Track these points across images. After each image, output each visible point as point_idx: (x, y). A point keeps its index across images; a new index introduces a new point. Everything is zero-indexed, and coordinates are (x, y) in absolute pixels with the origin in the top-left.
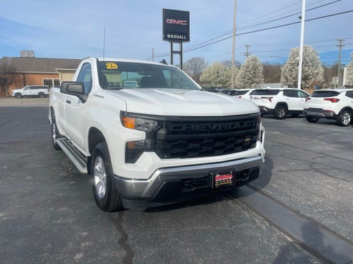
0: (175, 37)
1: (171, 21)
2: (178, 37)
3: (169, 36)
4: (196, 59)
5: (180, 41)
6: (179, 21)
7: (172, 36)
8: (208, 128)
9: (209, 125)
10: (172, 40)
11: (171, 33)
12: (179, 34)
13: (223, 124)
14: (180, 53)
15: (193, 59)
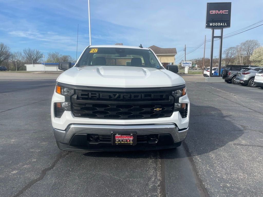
0: (216, 24)
1: (214, 12)
2: (219, 24)
3: (211, 24)
4: (250, 41)
5: (221, 27)
6: (221, 11)
7: (214, 24)
8: (110, 97)
9: (112, 95)
10: (213, 28)
11: (213, 22)
12: (221, 22)
13: (125, 94)
14: (221, 37)
15: (247, 41)
